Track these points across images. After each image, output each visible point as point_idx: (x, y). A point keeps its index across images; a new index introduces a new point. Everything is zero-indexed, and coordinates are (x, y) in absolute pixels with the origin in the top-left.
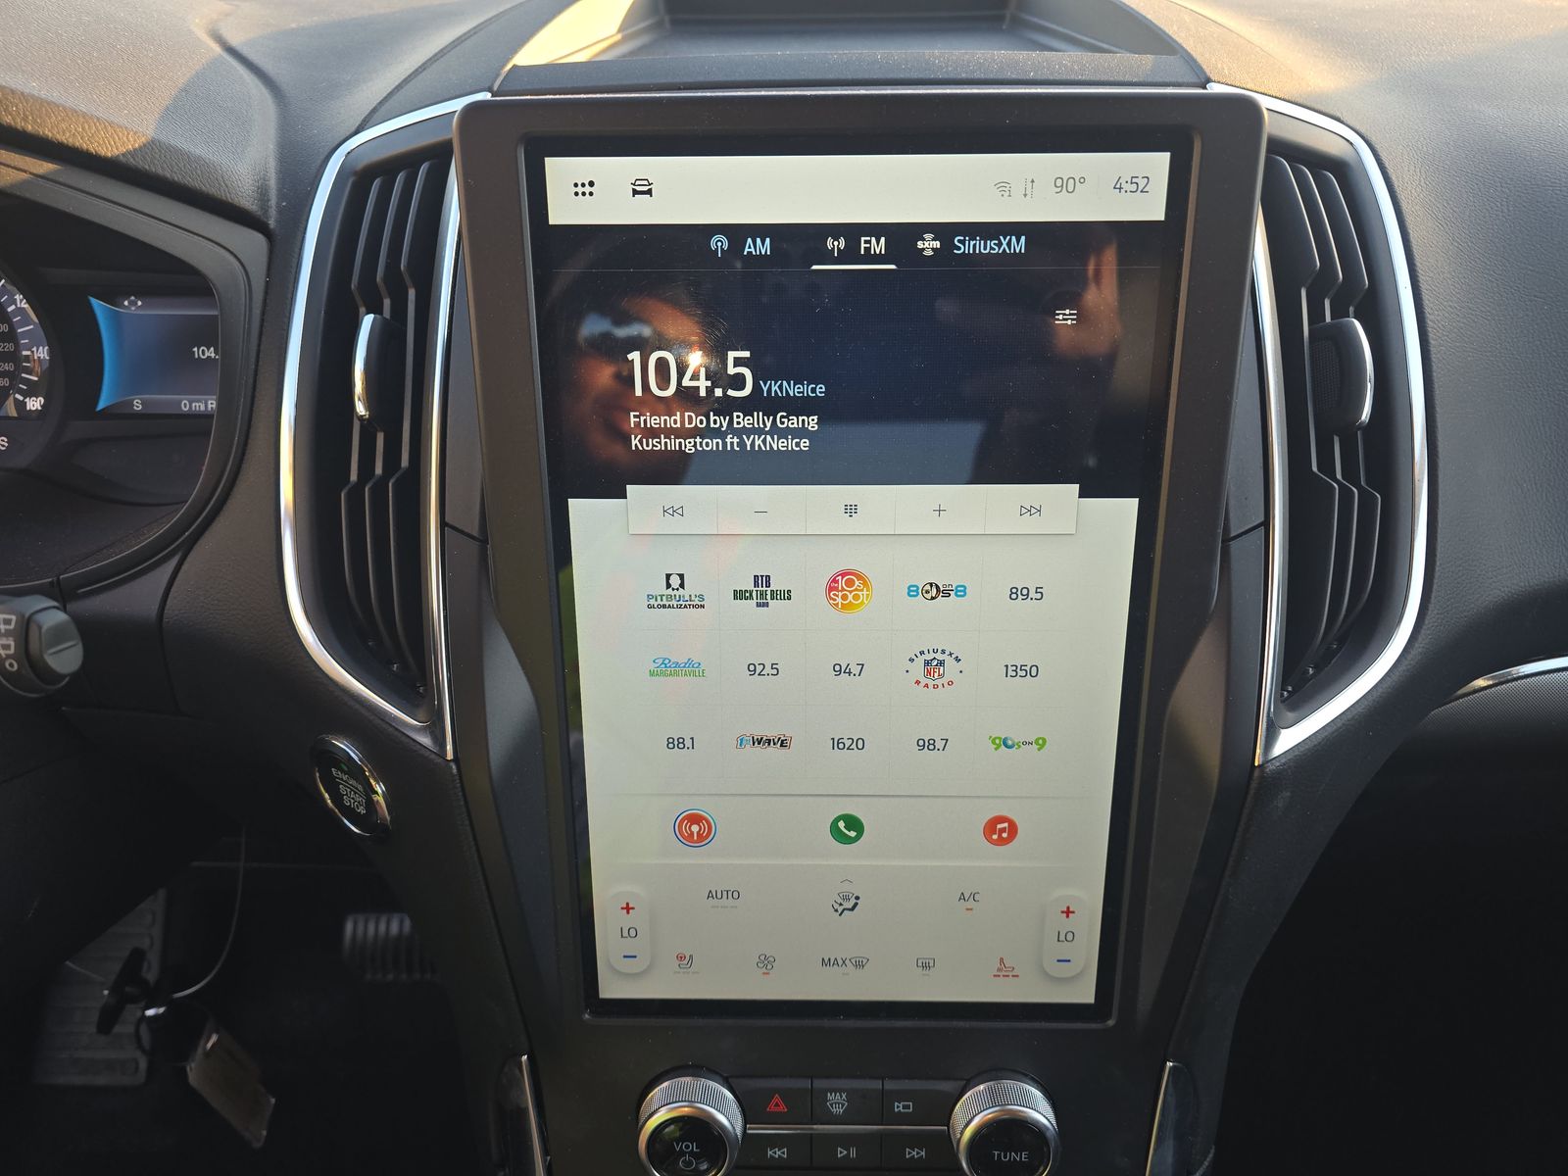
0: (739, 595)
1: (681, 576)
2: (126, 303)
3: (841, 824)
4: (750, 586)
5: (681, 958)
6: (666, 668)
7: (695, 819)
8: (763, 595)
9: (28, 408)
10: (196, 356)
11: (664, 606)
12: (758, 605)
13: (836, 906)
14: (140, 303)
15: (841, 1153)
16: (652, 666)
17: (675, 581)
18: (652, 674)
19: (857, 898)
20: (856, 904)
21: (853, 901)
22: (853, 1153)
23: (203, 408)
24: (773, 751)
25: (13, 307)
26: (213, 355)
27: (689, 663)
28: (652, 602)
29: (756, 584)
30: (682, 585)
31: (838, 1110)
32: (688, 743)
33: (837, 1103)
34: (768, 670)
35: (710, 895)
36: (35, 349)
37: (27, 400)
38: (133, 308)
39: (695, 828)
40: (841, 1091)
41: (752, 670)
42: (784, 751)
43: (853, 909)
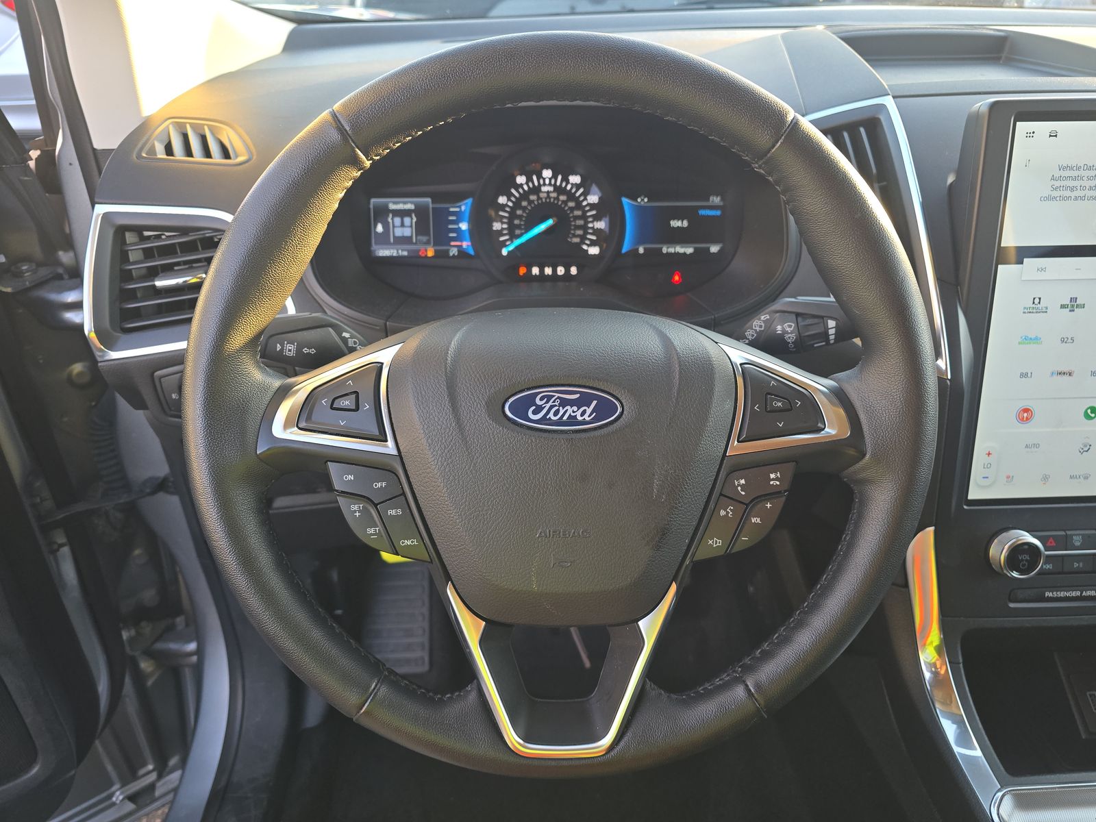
0: (1063, 306)
1: (1040, 299)
2: (638, 201)
3: (1089, 411)
4: (1068, 302)
5: (1008, 477)
6: (1027, 340)
7: (1026, 410)
8: (1073, 306)
9: (590, 253)
11: (1030, 312)
12: (1070, 311)
13: (1081, 450)
14: (645, 201)
15: (1076, 565)
16: (1020, 340)
17: (1037, 301)
18: (1019, 343)
19: (1090, 446)
20: (1089, 449)
21: (1088, 447)
22: (1081, 565)
23: (673, 251)
24: (1066, 377)
25: (586, 202)
27: (1036, 338)
28: (1026, 310)
29: (1071, 301)
30: (1039, 303)
31: (1077, 544)
32: (1029, 375)
33: (1077, 541)
34: (1069, 340)
35: (1027, 447)
36: (596, 223)
37: (590, 248)
38: (642, 203)
39: (1025, 415)
40: (1079, 535)
41: (1063, 341)
42: (1071, 377)
43: (1087, 451)
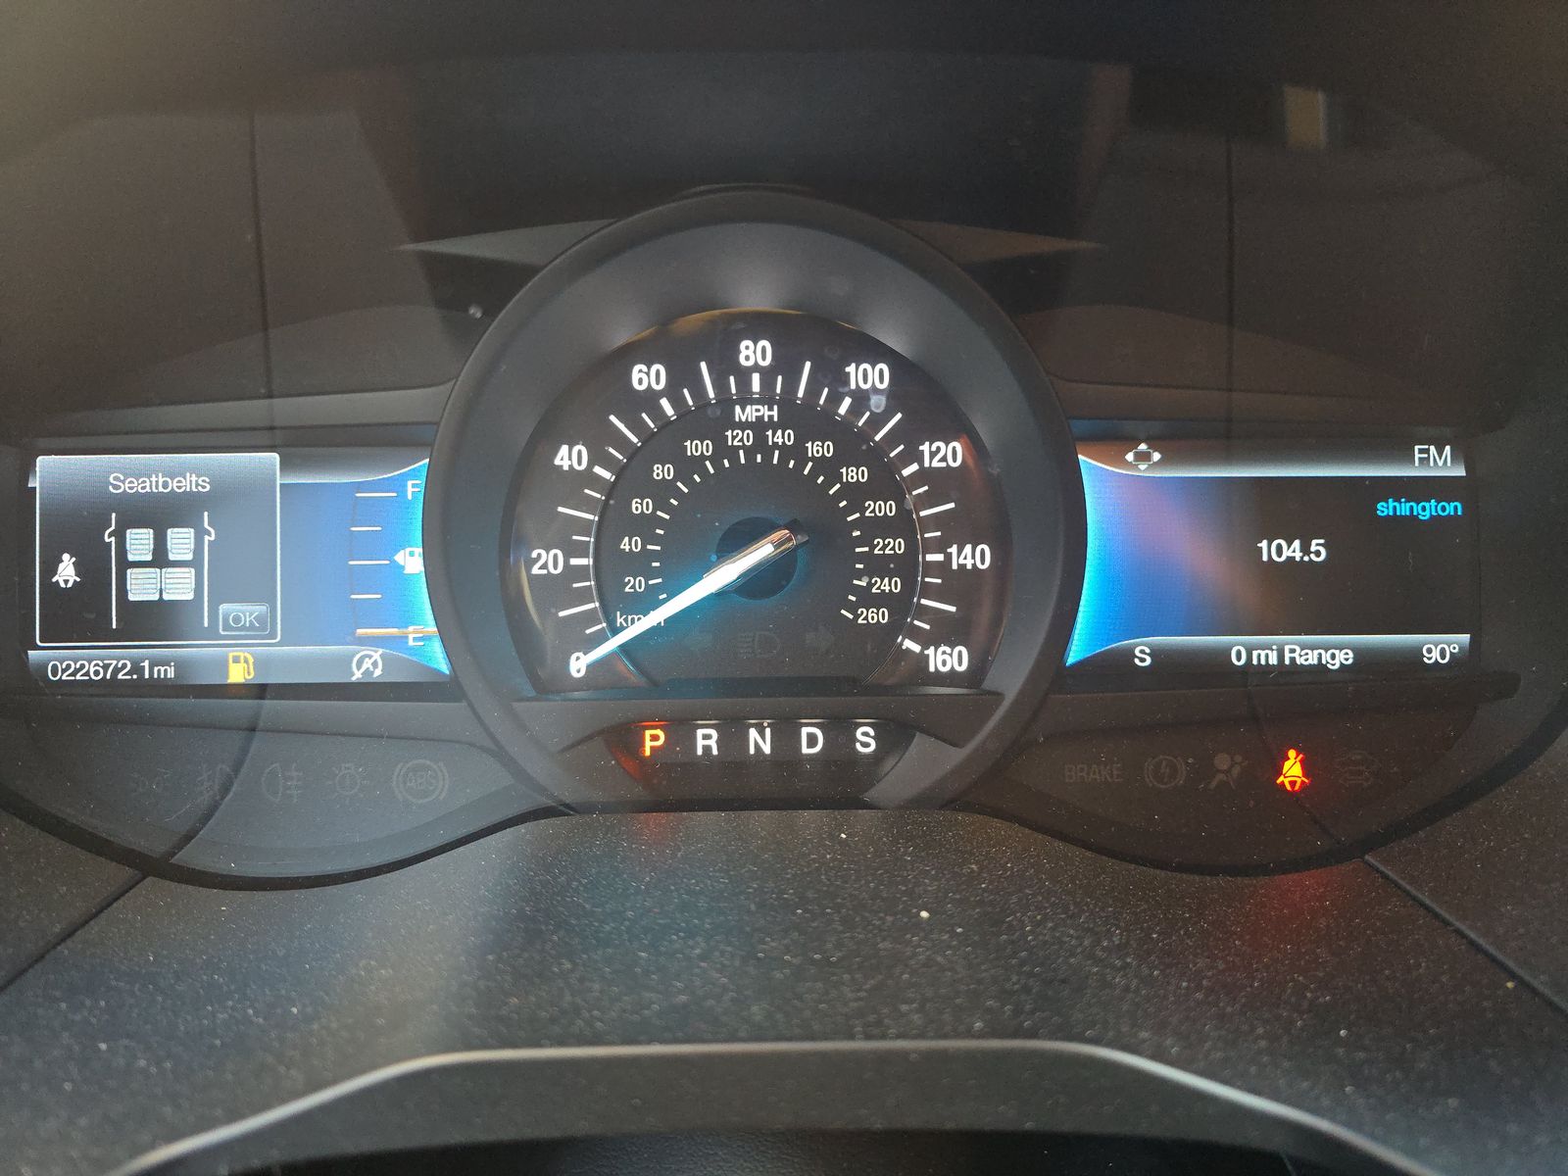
2: (1130, 457)
9: (932, 669)
10: (1265, 558)
14: (1156, 456)
23: (1273, 660)
25: (914, 467)
26: (1298, 555)
36: (954, 550)
37: (930, 651)
38: (1143, 467)
